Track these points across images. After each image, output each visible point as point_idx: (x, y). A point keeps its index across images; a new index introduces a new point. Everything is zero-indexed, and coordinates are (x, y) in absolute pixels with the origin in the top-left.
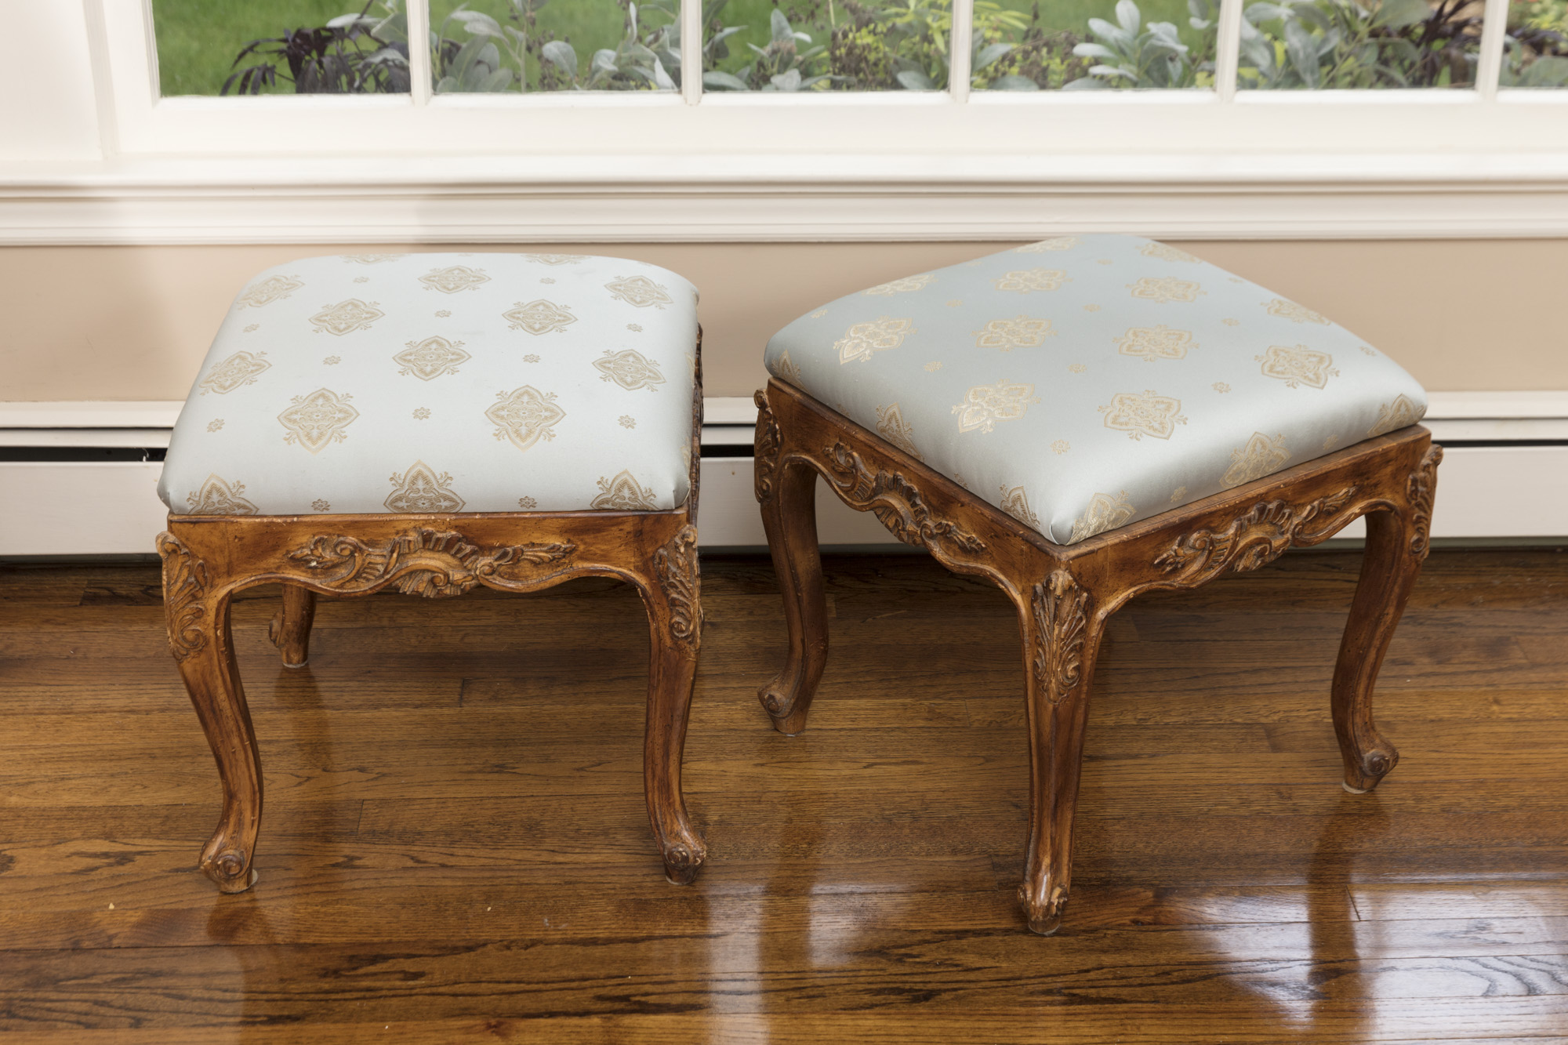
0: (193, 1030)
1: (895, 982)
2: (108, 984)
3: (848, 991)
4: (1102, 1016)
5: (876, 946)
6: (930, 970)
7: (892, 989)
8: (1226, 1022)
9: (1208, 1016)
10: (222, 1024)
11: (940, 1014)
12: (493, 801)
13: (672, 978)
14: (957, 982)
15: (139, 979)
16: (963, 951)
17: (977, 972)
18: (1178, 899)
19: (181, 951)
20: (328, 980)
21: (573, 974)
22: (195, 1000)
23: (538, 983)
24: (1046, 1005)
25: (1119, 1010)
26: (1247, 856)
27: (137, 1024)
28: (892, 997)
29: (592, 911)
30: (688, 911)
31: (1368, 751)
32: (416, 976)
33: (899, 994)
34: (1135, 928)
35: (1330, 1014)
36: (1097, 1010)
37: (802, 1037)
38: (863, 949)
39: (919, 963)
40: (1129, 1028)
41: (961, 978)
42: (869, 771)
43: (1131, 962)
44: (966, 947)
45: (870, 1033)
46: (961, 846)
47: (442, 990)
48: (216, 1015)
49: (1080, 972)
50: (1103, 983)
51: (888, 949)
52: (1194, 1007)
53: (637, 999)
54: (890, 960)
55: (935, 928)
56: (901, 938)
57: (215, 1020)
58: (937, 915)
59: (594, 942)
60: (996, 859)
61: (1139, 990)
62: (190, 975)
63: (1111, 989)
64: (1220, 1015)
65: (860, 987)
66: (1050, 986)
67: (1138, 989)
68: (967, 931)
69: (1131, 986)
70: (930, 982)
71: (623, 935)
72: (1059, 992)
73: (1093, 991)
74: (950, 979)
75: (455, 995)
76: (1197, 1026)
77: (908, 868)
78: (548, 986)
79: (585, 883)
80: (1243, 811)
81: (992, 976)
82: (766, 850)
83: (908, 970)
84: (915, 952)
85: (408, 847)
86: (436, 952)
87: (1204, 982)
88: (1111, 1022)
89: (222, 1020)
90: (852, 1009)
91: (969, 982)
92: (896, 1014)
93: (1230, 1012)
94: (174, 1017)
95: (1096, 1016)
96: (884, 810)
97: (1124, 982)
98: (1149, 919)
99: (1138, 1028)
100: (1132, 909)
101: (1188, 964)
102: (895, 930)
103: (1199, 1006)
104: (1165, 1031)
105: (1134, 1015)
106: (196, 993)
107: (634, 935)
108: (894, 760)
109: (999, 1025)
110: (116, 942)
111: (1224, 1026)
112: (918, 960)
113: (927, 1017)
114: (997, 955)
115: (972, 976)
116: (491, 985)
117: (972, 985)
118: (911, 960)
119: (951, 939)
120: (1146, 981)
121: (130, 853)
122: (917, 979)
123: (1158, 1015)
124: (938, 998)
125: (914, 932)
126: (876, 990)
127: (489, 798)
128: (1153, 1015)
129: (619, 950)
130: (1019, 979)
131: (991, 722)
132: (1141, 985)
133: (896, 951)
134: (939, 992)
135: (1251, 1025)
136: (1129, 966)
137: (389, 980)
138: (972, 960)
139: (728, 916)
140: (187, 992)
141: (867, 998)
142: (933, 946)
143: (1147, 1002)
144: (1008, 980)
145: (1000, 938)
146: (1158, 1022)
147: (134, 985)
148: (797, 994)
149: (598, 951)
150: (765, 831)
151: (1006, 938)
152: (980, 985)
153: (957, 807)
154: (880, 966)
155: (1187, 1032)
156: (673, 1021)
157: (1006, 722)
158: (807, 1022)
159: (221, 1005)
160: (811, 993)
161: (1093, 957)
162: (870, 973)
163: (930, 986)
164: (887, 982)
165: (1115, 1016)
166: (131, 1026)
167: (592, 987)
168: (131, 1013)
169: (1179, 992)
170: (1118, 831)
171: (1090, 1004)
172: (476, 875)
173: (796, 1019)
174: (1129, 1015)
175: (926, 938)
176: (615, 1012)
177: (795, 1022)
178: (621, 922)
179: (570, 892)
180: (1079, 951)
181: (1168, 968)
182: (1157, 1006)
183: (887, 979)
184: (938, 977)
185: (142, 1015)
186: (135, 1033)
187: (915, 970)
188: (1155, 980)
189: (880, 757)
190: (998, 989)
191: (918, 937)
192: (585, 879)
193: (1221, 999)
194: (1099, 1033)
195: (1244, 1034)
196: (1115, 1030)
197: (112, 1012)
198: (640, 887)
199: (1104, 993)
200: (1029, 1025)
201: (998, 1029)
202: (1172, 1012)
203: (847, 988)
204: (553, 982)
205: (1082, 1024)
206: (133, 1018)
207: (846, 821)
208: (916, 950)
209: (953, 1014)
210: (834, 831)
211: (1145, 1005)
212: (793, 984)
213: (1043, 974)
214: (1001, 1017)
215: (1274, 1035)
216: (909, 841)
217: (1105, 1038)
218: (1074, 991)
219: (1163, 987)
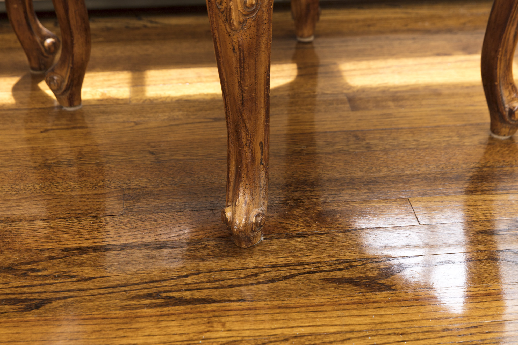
1: (14, 294)
4: (192, 315)
5: (7, 263)
6: (48, 282)
7: (10, 299)
8: (303, 315)
9: (288, 310)
11: (45, 320)
14: (69, 291)
16: (81, 264)
17: (88, 282)
24: (143, 308)
25: (209, 309)
28: (7, 307)
33: (15, 304)
35: (396, 304)
36: (189, 310)
39: (40, 276)
40: (215, 325)
41: (73, 288)
42: (44, 134)
43: (224, 267)
44: (85, 261)
49: (179, 277)
50: (197, 286)
51: (17, 265)
52: (275, 303)
54: (15, 275)
55: (63, 247)
56: (31, 256)
58: (67, 236)
60: (127, 192)
63: (205, 291)
64: (298, 310)
66: (150, 291)
67: (228, 290)
68: (89, 248)
69: (222, 287)
70: (45, 292)
72: (156, 295)
73: (188, 293)
74: (64, 288)
76: (277, 320)
77: (54, 201)
81: (102, 285)
83: (28, 283)
84: (39, 267)
87: (287, 281)
88: (199, 320)
91: (79, 290)
92: (6, 322)
93: (308, 306)
95: (187, 316)
96: (47, 160)
97: (216, 284)
99: (223, 325)
101: (274, 266)
102: (27, 249)
103: (280, 302)
104: (247, 326)
105: (221, 313)
109: (97, 328)
111: (301, 319)
112: (40, 273)
113: (34, 323)
115: (84, 285)
117: (82, 293)
118: (34, 274)
119: (75, 254)
120: (236, 283)
122: (34, 290)
123: (243, 312)
124: (48, 306)
125: (44, 250)
128: (238, 312)
130: (125, 285)
132: (231, 286)
133: (23, 267)
134: (49, 301)
135: (326, 317)
136: (222, 270)
138: (88, 272)
142: (56, 262)
143: (234, 301)
144: (114, 287)
145: (116, 252)
146: (242, 319)
151: (121, 252)
152: (88, 293)
154: (5, 280)
155: (267, 326)
161: (193, 264)
163: (44, 296)
164: (7, 294)
165: (203, 315)
169: (263, 290)
171: (183, 305)
174: (217, 314)
175: (53, 255)
181: (256, 271)
182: (243, 304)
183: (8, 291)
184: (53, 288)
187: (35, 283)
188: (243, 282)
190: (103, 296)
191: (47, 254)
193: (300, 295)
194: (186, 331)
195: (319, 326)
196: (203, 328)
199: (197, 294)
200: (123, 326)
201: (95, 331)
202: (256, 309)
205: (173, 323)
208: (41, 265)
209: (58, 320)
211: (232, 304)
213: (147, 281)
214: (100, 321)
215: (346, 325)
216: (61, 181)
217: (191, 335)
218: (171, 294)
219: (251, 287)
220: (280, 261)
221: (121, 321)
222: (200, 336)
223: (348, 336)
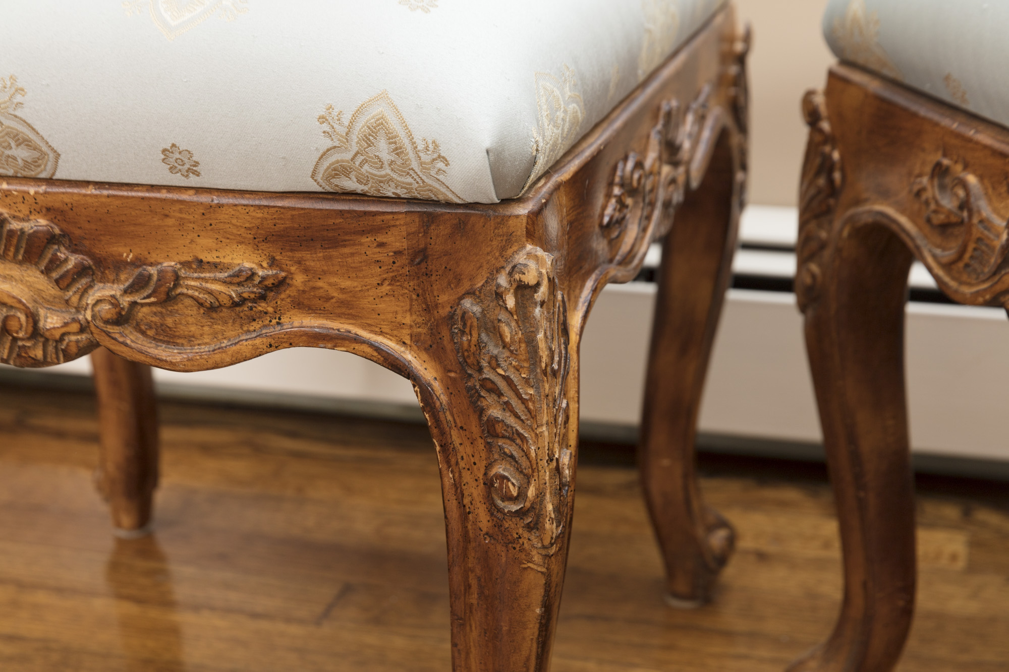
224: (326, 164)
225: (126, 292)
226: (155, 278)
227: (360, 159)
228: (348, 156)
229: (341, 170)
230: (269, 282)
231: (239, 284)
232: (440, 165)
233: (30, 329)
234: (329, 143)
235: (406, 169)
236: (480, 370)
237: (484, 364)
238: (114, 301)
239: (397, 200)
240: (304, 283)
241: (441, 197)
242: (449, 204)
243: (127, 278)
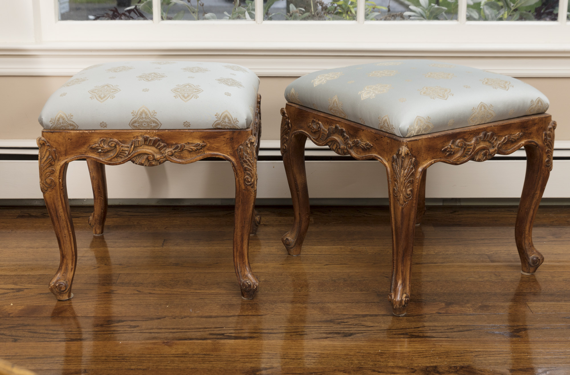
0: (38, 343)
1: (337, 330)
2: (6, 328)
3: (317, 333)
5: (329, 319)
6: (351, 327)
7: (336, 332)
9: (471, 342)
10: (51, 341)
11: (356, 340)
12: (172, 274)
13: (243, 328)
14: (363, 330)
15: (19, 327)
16: (365, 321)
17: (371, 328)
18: (455, 306)
19: (38, 318)
20: (98, 328)
21: (201, 326)
22: (41, 333)
23: (186, 329)
24: (401, 338)
25: (432, 340)
26: (484, 293)
27: (15, 341)
28: (335, 335)
29: (210, 307)
30: (250, 308)
31: (531, 256)
32: (135, 327)
33: (338, 334)
34: (438, 315)
35: (523, 342)
36: (423, 340)
37: (296, 347)
38: (323, 320)
39: (347, 324)
40: (436, 345)
41: (365, 329)
42: (326, 266)
43: (436, 325)
44: (367, 320)
45: (326, 346)
46: (364, 289)
47: (145, 331)
48: (49, 338)
49: (415, 328)
50: (425, 332)
51: (334, 320)
52: (464, 339)
53: (228, 334)
54: (334, 324)
55: (353, 314)
56: (339, 316)
57: (48, 340)
58: (354, 310)
59: (211, 317)
60: (379, 293)
61: (441, 334)
62: (40, 326)
63: (429, 333)
64: (476, 342)
65: (322, 332)
66: (403, 332)
68: (367, 315)
69: (437, 332)
70: (351, 330)
71: (222, 315)
72: (407, 334)
73: (421, 334)
74: (360, 329)
75: (151, 333)
77: (342, 295)
78: (190, 330)
79: (208, 299)
80: (480, 280)
81: (378, 329)
82: (284, 289)
83: (343, 327)
85: (136, 288)
86: (144, 319)
87: (468, 332)
89: (52, 340)
90: (318, 339)
91: (368, 330)
92: (337, 340)
93: (480, 341)
94: (31, 339)
95: (423, 342)
96: (332, 278)
97: (434, 331)
98: (443, 312)
99: (441, 346)
100: (436, 309)
101: (461, 326)
102: (336, 314)
103: (467, 339)
104: (452, 347)
105: (438, 342)
106: (41, 331)
107: (227, 315)
108: (336, 263)
109: (381, 344)
110: (11, 315)
111: (478, 345)
113: (350, 341)
114: (380, 322)
116: (166, 330)
117: (369, 332)
118: (343, 323)
119: (360, 317)
120: (443, 331)
121: (22, 288)
122: (346, 329)
123: (449, 342)
124: (355, 336)
125: (345, 315)
126: (329, 333)
127: (171, 273)
129: (221, 320)
130: (389, 330)
131: (376, 253)
132: (441, 332)
133: (337, 321)
134: (355, 333)
135: (489, 345)
137: (123, 328)
138: (369, 324)
139: (267, 309)
140: (38, 331)
141: (324, 335)
142: (353, 319)
143: (444, 338)
144: (384, 330)
145: (381, 317)
146: (449, 344)
147: (17, 329)
148: (295, 334)
149: (212, 320)
150: (283, 283)
151: (383, 317)
152: (373, 332)
153: (362, 277)
154: (331, 325)
155: (462, 347)
156: (242, 342)
157: (382, 253)
158: (299, 343)
159: (52, 335)
160: (301, 334)
161: (420, 323)
162: (326, 327)
163: (351, 332)
165: (430, 342)
166: (13, 341)
167: (208, 331)
168: (13, 337)
169: (457, 335)
170: (429, 285)
171: (420, 338)
172: (163, 296)
173: (295, 341)
175: (350, 317)
176: (218, 339)
177: (294, 342)
178: (222, 311)
179: (202, 302)
180: (414, 321)
181: (453, 327)
182: (449, 339)
183: (333, 329)
184: (355, 329)
185: (18, 338)
186: (14, 343)
187: (345, 327)
188: (447, 331)
189: (331, 262)
190: (380, 333)
191: (347, 316)
192: (208, 298)
193: (476, 337)
194: (424, 347)
195: (487, 348)
196: (431, 346)
197: (5, 337)
198: (231, 300)
199: (426, 334)
200: (393, 344)
201: (380, 345)
202: (455, 341)
203: (316, 332)
204: (192, 329)
205: (417, 344)
206: (14, 339)
207: (317, 281)
208: (346, 321)
209: (361, 341)
210: (312, 284)
212: (294, 331)
213: (400, 328)
214: (382, 342)
216: (343, 287)
217: (427, 349)
218: (413, 334)
219: (451, 333)
220: (463, 324)
221: (392, 342)
222: (431, 349)
223: (501, 352)
224: (215, 123)
225: (174, 150)
226: (180, 146)
227: (222, 122)
228: (220, 121)
229: (218, 124)
230: (203, 146)
231: (197, 146)
232: (237, 122)
233: (153, 158)
234: (217, 119)
235: (230, 123)
236: (243, 158)
237: (244, 157)
238: (171, 152)
239: (228, 129)
240: (209, 145)
241: (236, 128)
242: (237, 129)
243: (174, 147)
